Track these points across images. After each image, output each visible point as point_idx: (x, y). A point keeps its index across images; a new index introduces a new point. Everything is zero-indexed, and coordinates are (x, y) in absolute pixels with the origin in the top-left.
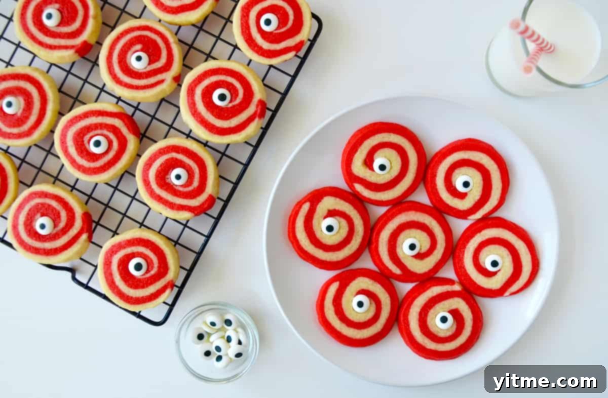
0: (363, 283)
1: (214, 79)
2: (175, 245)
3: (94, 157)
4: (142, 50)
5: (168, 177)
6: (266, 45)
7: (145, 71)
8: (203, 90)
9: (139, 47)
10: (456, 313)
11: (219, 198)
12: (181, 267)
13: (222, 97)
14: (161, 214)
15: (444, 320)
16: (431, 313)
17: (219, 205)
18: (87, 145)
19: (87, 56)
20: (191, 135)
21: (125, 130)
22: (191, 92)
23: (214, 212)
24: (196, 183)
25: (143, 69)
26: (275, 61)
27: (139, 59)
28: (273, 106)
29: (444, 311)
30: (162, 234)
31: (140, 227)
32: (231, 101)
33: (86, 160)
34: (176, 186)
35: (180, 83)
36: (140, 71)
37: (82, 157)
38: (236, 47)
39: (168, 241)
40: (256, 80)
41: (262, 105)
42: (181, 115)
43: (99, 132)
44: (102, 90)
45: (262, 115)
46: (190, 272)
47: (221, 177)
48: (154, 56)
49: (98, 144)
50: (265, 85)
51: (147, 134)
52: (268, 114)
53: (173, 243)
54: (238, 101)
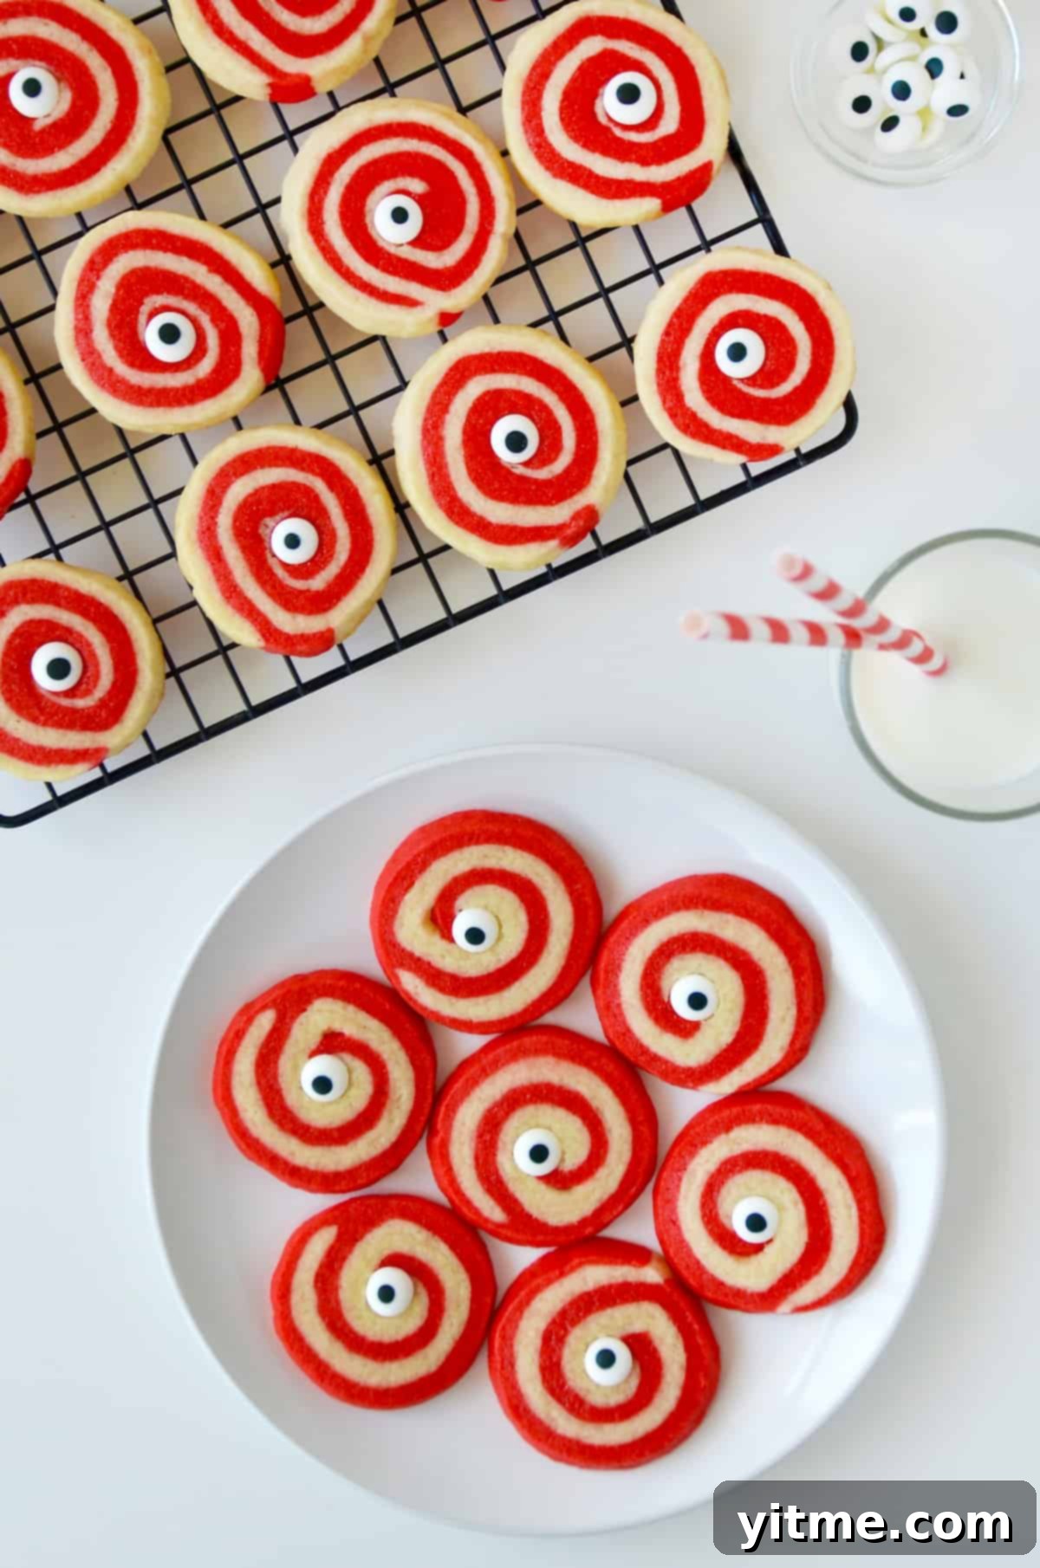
0: (400, 1235)
1: (529, 385)
2: (168, 676)
3: (139, 357)
4: (420, 200)
5: (269, 521)
6: (694, 398)
7: (392, 250)
8: (487, 393)
9: (418, 186)
10: (640, 1346)
11: (341, 647)
12: (145, 735)
13: (516, 441)
14: (191, 588)
15: (606, 1359)
16: (575, 1336)
17: (330, 660)
18: (142, 318)
19: (284, 108)
20: (385, 462)
21: (250, 350)
22: (458, 376)
23: (310, 668)
24: (318, 583)
25: (390, 244)
26: (688, 447)
27: (400, 216)
28: (607, 535)
29: (609, 1336)
30: (157, 630)
31: (120, 579)
32: (527, 464)
33: (116, 348)
34: (274, 556)
35: (447, 331)
36: (381, 243)
37: (112, 336)
38: (627, 342)
39: (161, 657)
40: (616, 456)
41: (589, 519)
42: (397, 404)
43: (191, 308)
44: (262, 208)
45: (572, 541)
46: (157, 756)
47: (381, 603)
48: (436, 233)
49: (170, 334)
50: (627, 477)
51: (288, 387)
52: (587, 545)
53: (168, 670)
54: (543, 474)
